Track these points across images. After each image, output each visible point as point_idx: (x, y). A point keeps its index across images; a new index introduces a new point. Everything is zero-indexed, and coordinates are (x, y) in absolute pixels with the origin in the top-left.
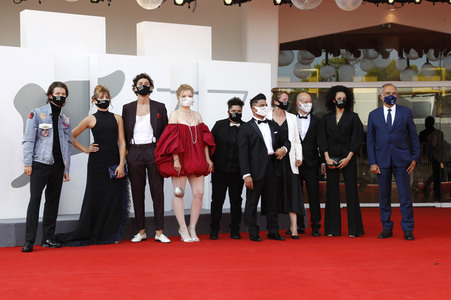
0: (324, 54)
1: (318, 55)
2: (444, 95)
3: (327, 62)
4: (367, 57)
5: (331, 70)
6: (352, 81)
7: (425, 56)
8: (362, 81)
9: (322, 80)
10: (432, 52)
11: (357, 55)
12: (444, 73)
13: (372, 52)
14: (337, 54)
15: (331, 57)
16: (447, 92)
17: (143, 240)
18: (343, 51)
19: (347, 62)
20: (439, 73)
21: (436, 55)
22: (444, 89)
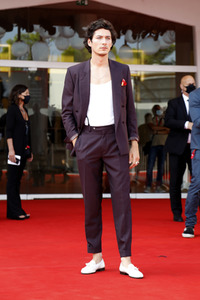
0: (16, 29)
1: (10, 29)
2: (142, 79)
3: (19, 38)
4: (63, 35)
5: (23, 47)
6: (46, 60)
7: (123, 37)
8: (58, 61)
9: (14, 58)
10: (130, 33)
11: (52, 32)
12: (143, 56)
13: (68, 30)
14: (30, 29)
15: (23, 32)
16: (146, 76)
17: (98, 271)
18: (37, 27)
19: (41, 40)
20: (137, 56)
21: (134, 37)
22: (143, 73)
